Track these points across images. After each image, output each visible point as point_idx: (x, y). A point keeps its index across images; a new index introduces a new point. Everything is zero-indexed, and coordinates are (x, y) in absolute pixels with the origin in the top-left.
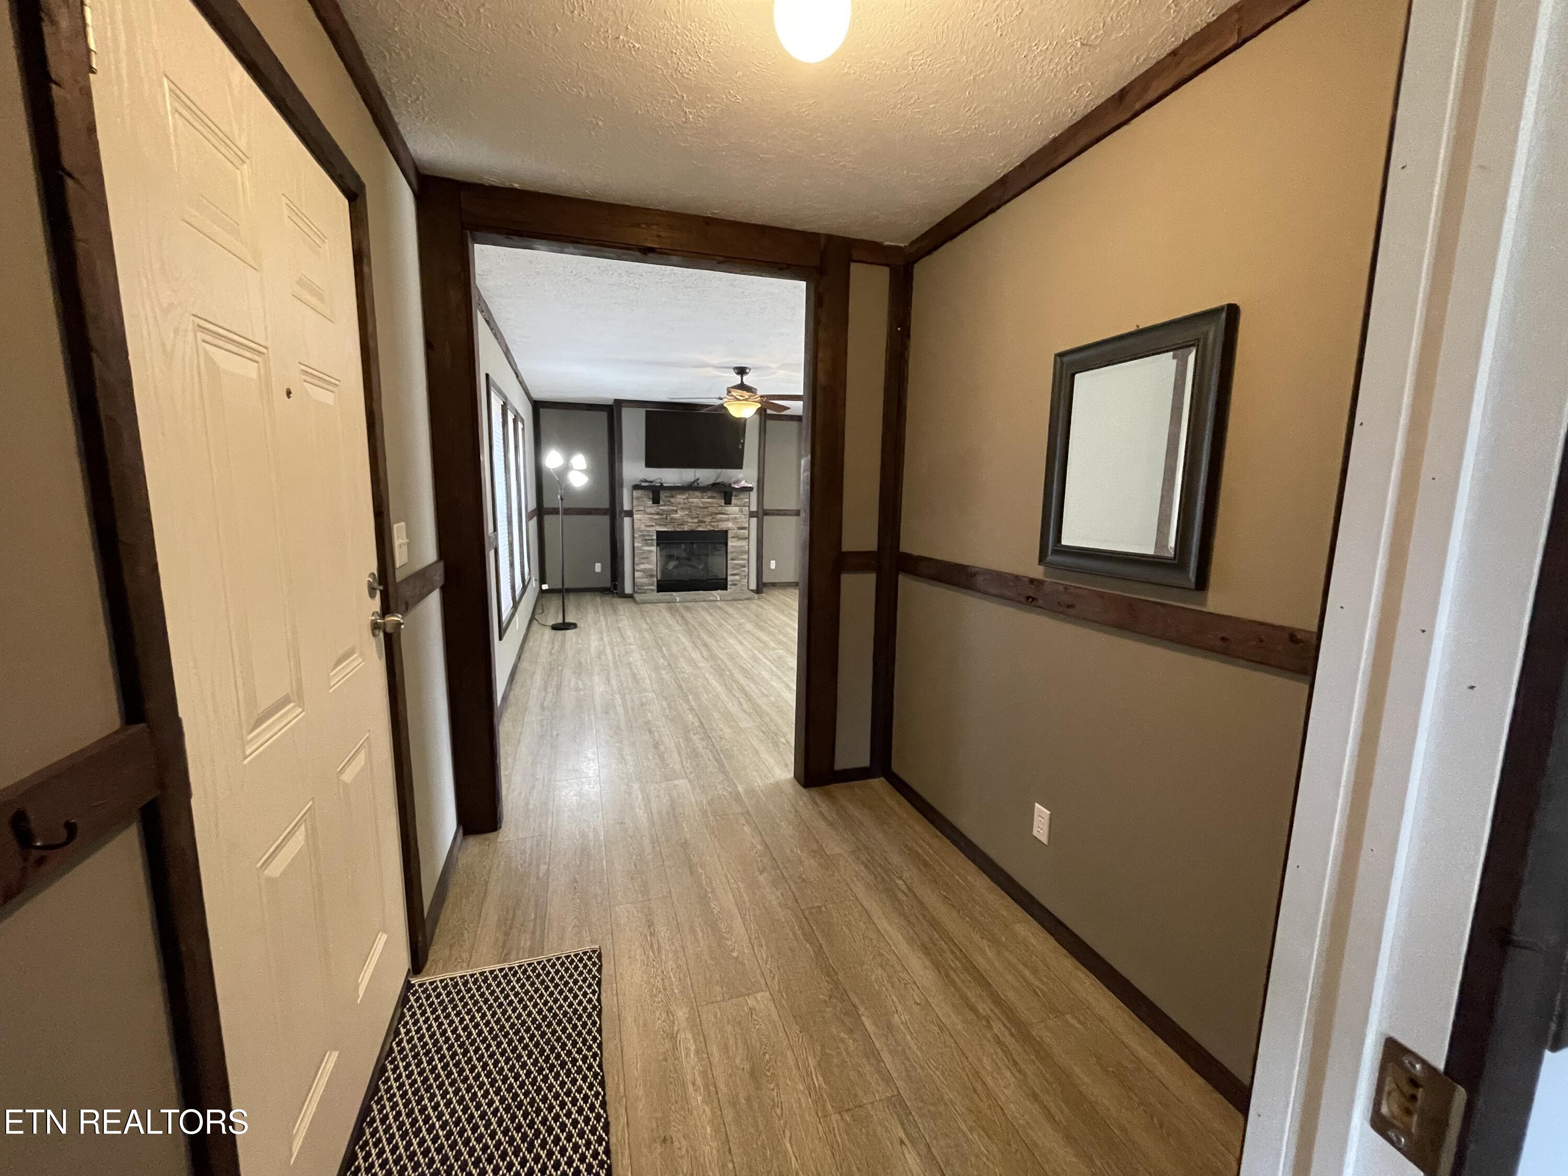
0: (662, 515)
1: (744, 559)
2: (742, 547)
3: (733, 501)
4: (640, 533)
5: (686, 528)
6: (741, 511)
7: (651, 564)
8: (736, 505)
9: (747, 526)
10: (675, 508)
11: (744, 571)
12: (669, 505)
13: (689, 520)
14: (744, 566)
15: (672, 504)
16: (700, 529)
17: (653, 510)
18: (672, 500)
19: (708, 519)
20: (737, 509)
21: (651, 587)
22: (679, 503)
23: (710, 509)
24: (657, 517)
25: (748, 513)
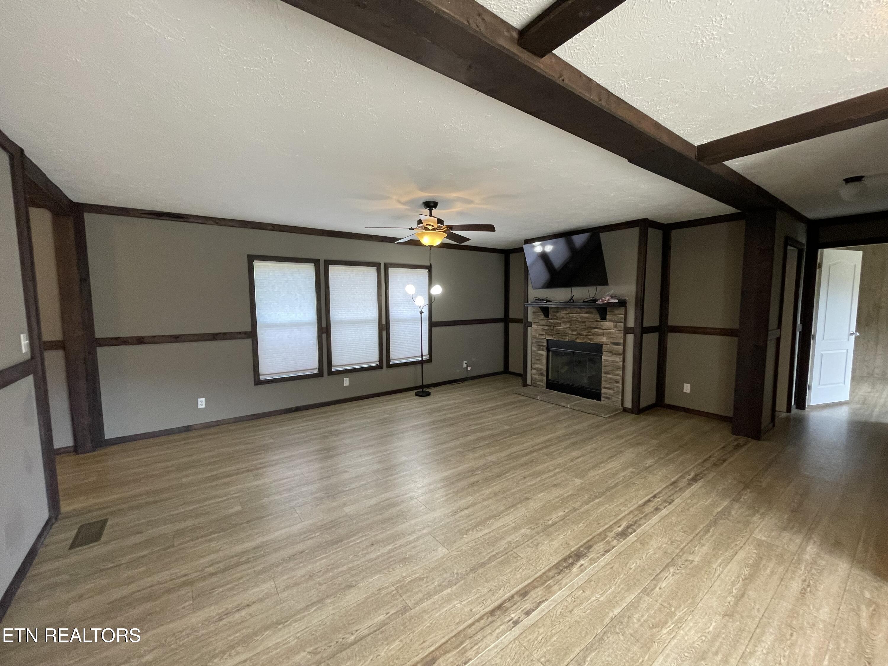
0: (550, 326)
1: (618, 375)
2: (616, 362)
3: (608, 317)
4: (536, 340)
5: (567, 339)
6: (615, 326)
7: (542, 365)
8: (611, 321)
9: (622, 341)
10: (559, 322)
11: (617, 387)
12: (555, 319)
13: (570, 332)
14: (617, 382)
15: (557, 318)
16: (578, 341)
17: (544, 323)
18: (558, 315)
19: (584, 333)
20: (612, 324)
21: (542, 384)
22: (563, 318)
23: (588, 324)
24: (547, 328)
25: (622, 329)
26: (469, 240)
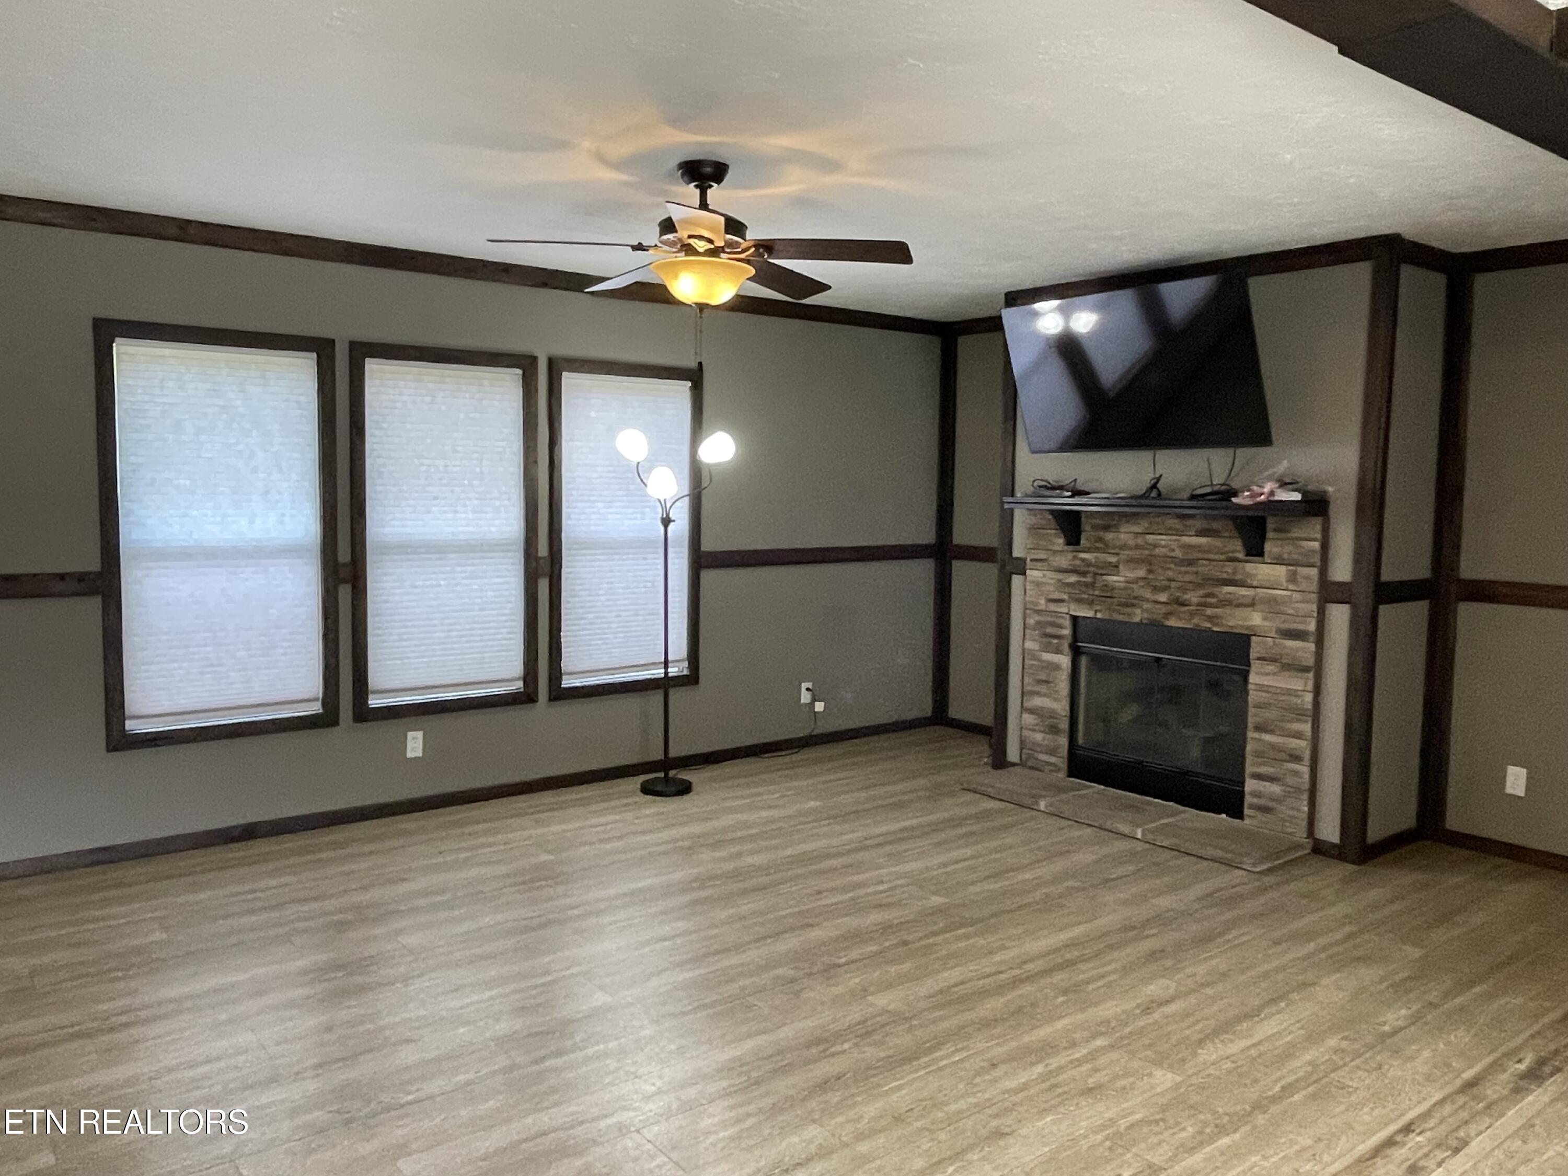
0: (1084, 574)
1: (1298, 735)
2: (1290, 692)
3: (1268, 547)
4: (1038, 618)
5: (1138, 616)
6: (1293, 578)
7: (1055, 700)
8: (1279, 561)
9: (1312, 626)
10: (1113, 559)
11: (1296, 773)
12: (1097, 550)
13: (1148, 594)
14: (1297, 759)
15: (1106, 548)
16: (1172, 622)
17: (1064, 561)
18: (1109, 536)
19: (1193, 597)
20: (1281, 571)
21: (1053, 760)
22: (1124, 547)
23: (1204, 568)
24: (1073, 579)
25: (1314, 586)
26: (825, 287)
